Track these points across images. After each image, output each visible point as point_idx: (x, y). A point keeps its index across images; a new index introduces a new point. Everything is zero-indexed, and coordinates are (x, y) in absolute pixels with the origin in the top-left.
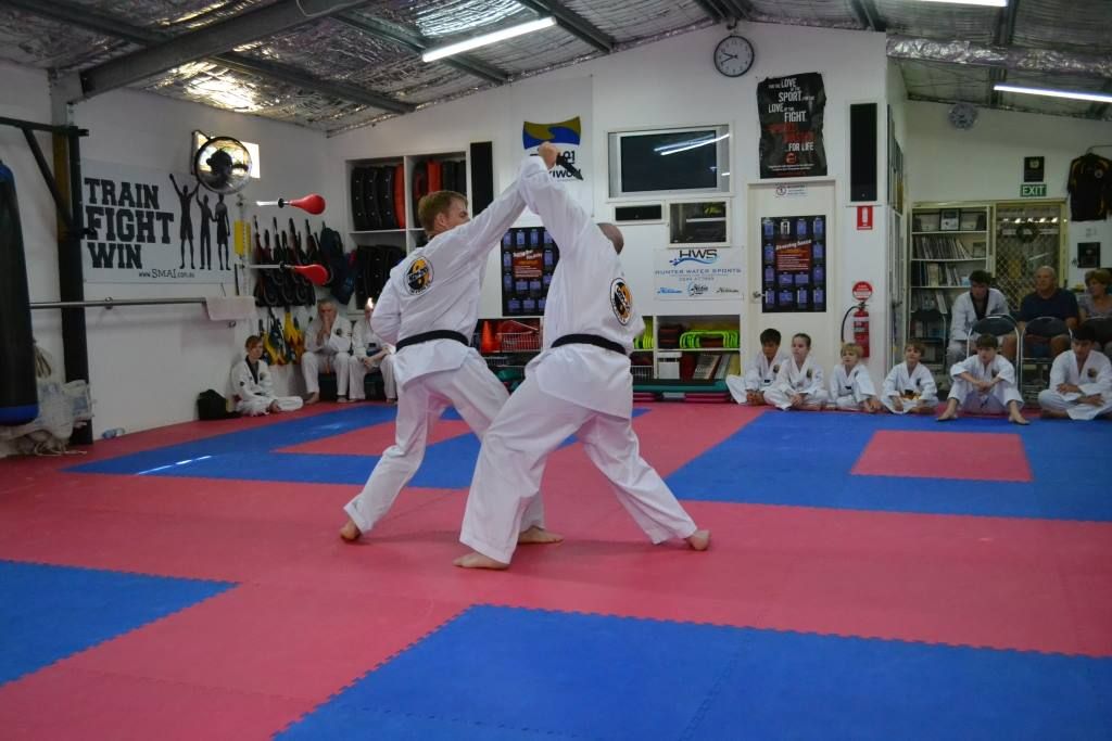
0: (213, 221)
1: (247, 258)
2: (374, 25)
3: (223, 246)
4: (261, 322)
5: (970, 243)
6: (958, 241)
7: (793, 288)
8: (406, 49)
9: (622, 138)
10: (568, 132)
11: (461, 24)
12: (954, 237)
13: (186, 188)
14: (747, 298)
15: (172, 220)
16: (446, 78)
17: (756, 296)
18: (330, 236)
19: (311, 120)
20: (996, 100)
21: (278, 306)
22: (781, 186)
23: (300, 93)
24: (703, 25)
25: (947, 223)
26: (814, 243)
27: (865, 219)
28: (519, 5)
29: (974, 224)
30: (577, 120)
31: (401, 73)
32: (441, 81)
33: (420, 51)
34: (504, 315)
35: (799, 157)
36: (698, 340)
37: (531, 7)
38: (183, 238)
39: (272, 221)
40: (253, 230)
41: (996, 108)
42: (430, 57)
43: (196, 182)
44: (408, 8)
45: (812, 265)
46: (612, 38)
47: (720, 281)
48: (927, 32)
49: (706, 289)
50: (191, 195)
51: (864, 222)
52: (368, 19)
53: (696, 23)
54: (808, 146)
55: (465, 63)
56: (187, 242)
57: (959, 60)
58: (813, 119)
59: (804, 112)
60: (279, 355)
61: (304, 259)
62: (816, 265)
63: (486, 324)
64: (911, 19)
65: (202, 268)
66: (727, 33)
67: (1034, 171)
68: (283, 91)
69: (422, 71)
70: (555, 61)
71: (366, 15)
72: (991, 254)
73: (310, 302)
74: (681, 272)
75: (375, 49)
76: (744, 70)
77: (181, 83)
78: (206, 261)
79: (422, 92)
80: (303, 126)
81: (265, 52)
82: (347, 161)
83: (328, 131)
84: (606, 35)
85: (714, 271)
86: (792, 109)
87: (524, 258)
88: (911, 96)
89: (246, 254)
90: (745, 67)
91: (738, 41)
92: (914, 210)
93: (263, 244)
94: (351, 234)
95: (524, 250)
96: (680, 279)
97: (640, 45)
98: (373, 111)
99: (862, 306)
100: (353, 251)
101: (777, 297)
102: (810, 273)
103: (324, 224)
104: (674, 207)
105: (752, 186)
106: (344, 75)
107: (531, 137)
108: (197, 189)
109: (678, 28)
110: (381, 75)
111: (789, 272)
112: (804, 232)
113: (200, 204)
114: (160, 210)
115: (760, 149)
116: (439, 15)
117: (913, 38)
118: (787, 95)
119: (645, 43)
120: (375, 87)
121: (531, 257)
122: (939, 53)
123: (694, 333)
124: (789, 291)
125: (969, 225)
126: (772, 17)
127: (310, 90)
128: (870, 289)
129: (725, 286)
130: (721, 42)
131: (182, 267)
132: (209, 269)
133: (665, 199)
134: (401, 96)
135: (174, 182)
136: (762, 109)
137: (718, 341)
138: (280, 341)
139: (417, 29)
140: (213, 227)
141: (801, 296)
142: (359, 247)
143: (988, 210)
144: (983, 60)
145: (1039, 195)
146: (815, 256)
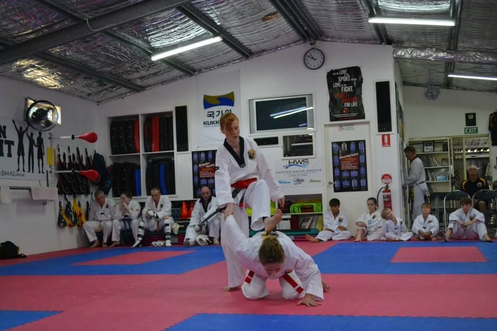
0: (36, 146)
1: (53, 167)
2: (127, 39)
3: (41, 160)
4: (60, 203)
5: (440, 159)
6: (433, 158)
7: (350, 179)
8: (142, 53)
9: (257, 103)
10: (228, 100)
11: (172, 40)
12: (432, 155)
13: (21, 128)
14: (325, 184)
15: (13, 145)
16: (162, 72)
17: (330, 183)
18: (98, 158)
19: (89, 95)
20: (449, 84)
21: (70, 194)
22: (341, 125)
23: (85, 78)
24: (298, 43)
25: (427, 149)
26: (359, 155)
27: (386, 141)
28: (203, 30)
29: (442, 149)
30: (232, 94)
31: (139, 68)
32: (160, 73)
33: (150, 55)
34: (194, 198)
35: (350, 110)
36: (300, 208)
37: (210, 31)
38: (19, 155)
39: (67, 148)
40: (57, 153)
41: (449, 89)
42: (155, 58)
43: (27, 125)
44: (145, 29)
45: (359, 166)
46: (250, 50)
47: (311, 176)
48: (413, 45)
49: (303, 180)
50: (24, 132)
51: (386, 143)
52: (124, 36)
53: (293, 42)
54: (355, 104)
55: (173, 63)
56: (21, 157)
57: (431, 58)
58: (357, 90)
59: (351, 87)
60: (70, 222)
61: (84, 168)
62: (361, 165)
63: (184, 203)
64: (405, 37)
65: (29, 171)
66: (310, 47)
67: (471, 121)
68: (75, 77)
69: (150, 67)
70: (220, 63)
71: (123, 34)
72: (451, 164)
73: (87, 193)
74: (290, 172)
75: (126, 54)
76: (319, 66)
77: (21, 70)
78: (31, 168)
79: (150, 79)
80: (84, 98)
81: (68, 54)
82: (108, 118)
83: (98, 102)
84: (247, 48)
85: (307, 171)
86: (345, 85)
87: (204, 167)
88: (405, 83)
89: (53, 165)
90: (320, 64)
91: (315, 50)
92: (409, 142)
93: (62, 160)
94: (110, 157)
95: (204, 163)
96: (290, 176)
97: (265, 54)
98: (123, 90)
99: (387, 187)
100: (111, 166)
101: (341, 184)
102: (358, 170)
103: (95, 151)
104: (285, 138)
105: (325, 125)
106: (109, 68)
107: (208, 103)
108: (27, 129)
109: (284, 46)
110: (129, 69)
111: (347, 170)
112: (355, 149)
113: (28, 136)
114: (7, 139)
115: (330, 106)
116: (161, 34)
117: (406, 48)
118: (342, 78)
119: (268, 53)
120: (125, 76)
121: (208, 166)
122: (420, 55)
123: (297, 205)
124: (348, 180)
125: (439, 149)
126: (333, 39)
127: (91, 77)
128: (390, 178)
129: (313, 179)
130: (308, 52)
131: (18, 170)
132: (33, 172)
133: (280, 133)
134: (139, 82)
135: (15, 124)
136: (330, 86)
137: (311, 209)
138: (71, 213)
139: (148, 43)
140: (35, 149)
141: (354, 183)
142: (114, 163)
143: (448, 141)
144: (443, 58)
145: (474, 133)
146: (361, 162)
